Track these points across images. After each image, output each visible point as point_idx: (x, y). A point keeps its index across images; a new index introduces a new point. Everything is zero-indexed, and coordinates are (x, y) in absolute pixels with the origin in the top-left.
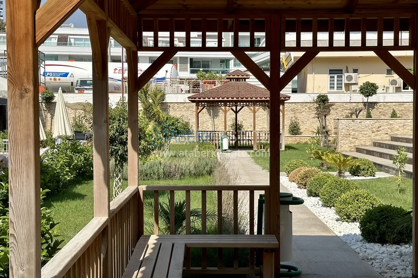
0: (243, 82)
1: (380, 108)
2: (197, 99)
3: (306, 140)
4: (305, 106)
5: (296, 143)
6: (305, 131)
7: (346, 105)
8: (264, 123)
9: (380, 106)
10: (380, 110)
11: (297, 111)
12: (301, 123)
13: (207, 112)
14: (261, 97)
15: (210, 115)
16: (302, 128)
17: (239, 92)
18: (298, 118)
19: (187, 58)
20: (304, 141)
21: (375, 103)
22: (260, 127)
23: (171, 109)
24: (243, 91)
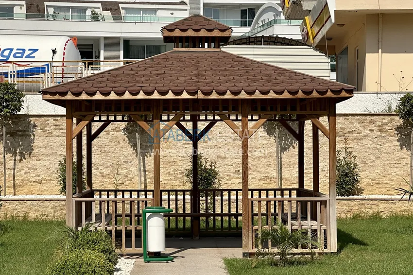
0: (212, 49)
2: (69, 97)
3: (375, 209)
4: (371, 122)
5: (350, 216)
6: (369, 185)
8: (269, 166)
11: (351, 136)
12: (360, 166)
13: (127, 139)
14: (265, 89)
15: (134, 146)
16: (364, 177)
17: (198, 75)
18: (354, 154)
19: (118, 39)
20: (371, 212)
22: (259, 176)
23: (38, 131)
24: (210, 73)
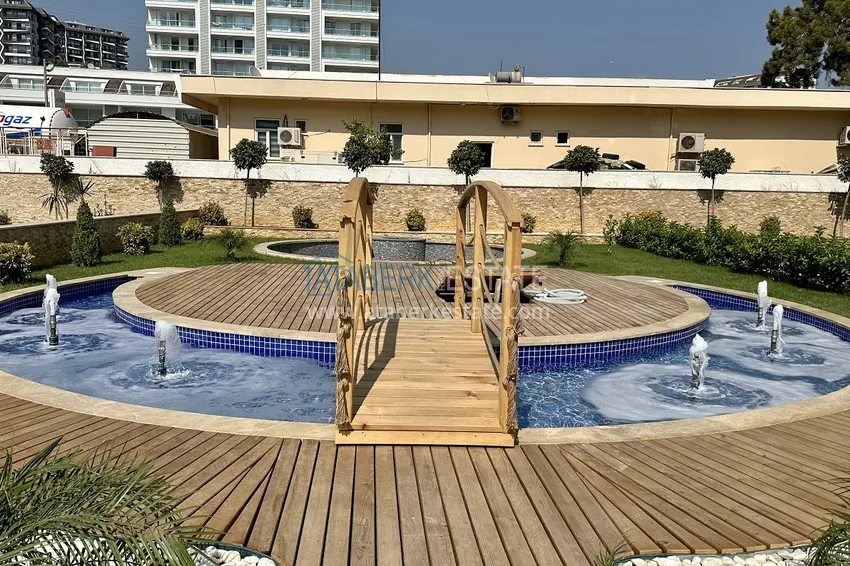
1: (278, 191)
7: (213, 185)
9: (277, 188)
10: (279, 196)
21: (268, 182)
